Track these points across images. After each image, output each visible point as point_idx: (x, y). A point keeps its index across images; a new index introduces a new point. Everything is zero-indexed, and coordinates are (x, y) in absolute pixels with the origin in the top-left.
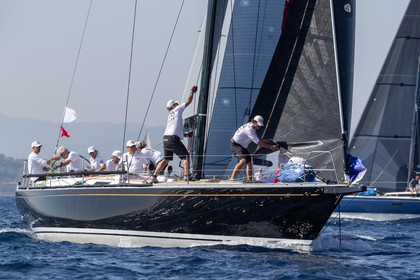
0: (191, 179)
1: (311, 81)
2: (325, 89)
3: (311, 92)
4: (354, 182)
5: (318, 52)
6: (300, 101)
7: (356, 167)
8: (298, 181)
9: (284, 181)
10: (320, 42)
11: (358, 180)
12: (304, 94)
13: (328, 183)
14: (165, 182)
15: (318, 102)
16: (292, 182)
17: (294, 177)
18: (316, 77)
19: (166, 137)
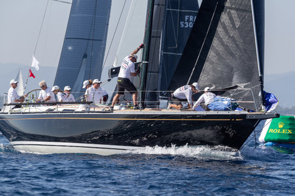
0: (138, 108)
1: (226, 40)
2: (237, 45)
3: (226, 48)
4: (269, 111)
5: (231, 18)
6: (218, 54)
7: (270, 100)
8: (226, 110)
9: (215, 110)
10: (232, 12)
11: (271, 109)
12: (221, 49)
13: (248, 111)
14: (119, 110)
15: (232, 55)
16: (222, 110)
17: (223, 107)
18: (229, 37)
19: (120, 78)
